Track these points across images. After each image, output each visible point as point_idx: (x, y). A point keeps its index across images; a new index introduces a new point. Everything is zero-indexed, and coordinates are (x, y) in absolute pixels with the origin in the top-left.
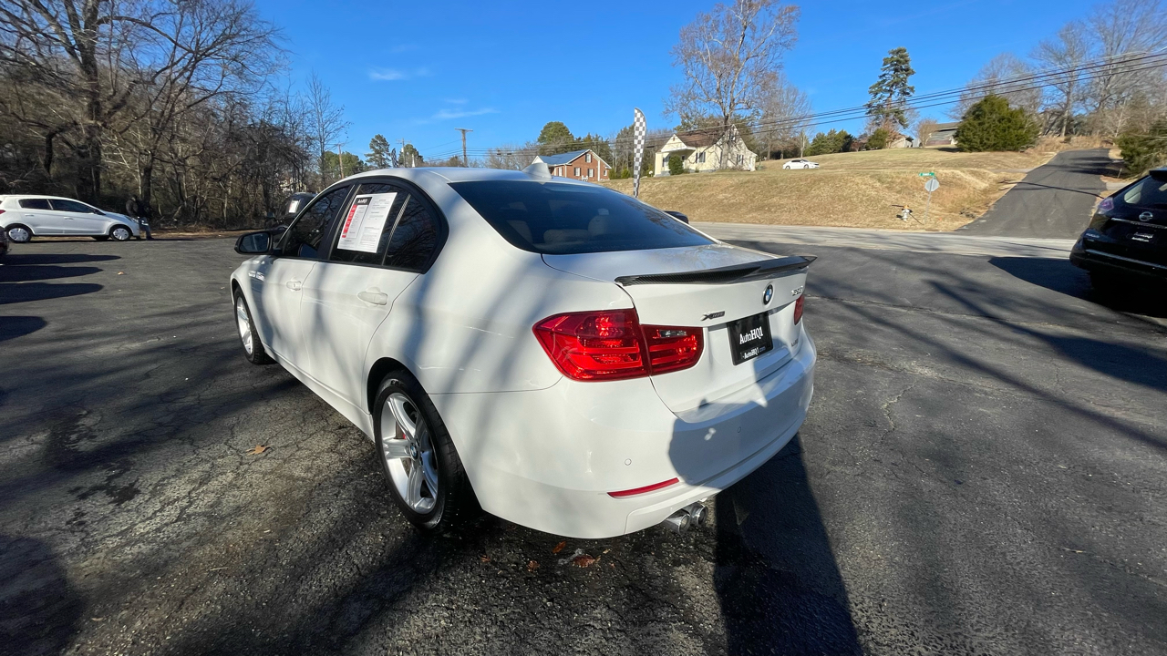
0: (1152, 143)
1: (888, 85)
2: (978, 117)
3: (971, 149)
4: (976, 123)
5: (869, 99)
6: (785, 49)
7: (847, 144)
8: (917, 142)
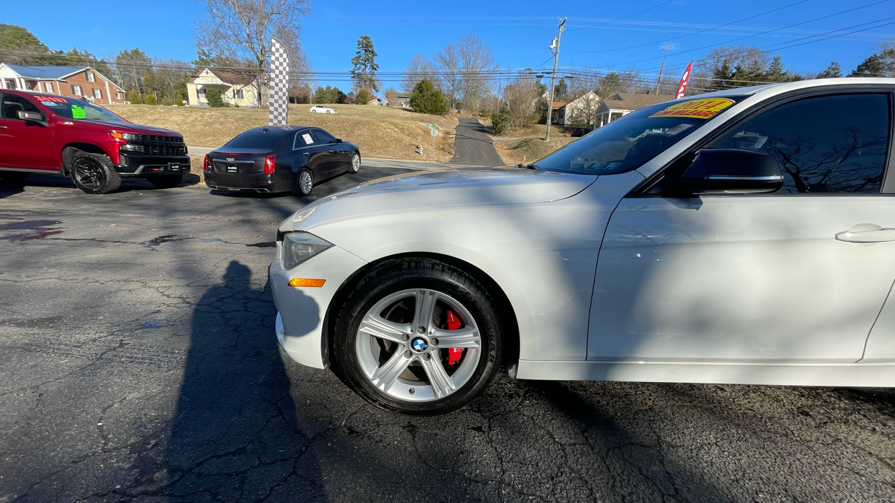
0: (503, 118)
1: (362, 60)
2: (421, 92)
3: (421, 111)
4: (421, 95)
5: (352, 67)
6: (301, 14)
7: (341, 99)
8: (385, 102)
